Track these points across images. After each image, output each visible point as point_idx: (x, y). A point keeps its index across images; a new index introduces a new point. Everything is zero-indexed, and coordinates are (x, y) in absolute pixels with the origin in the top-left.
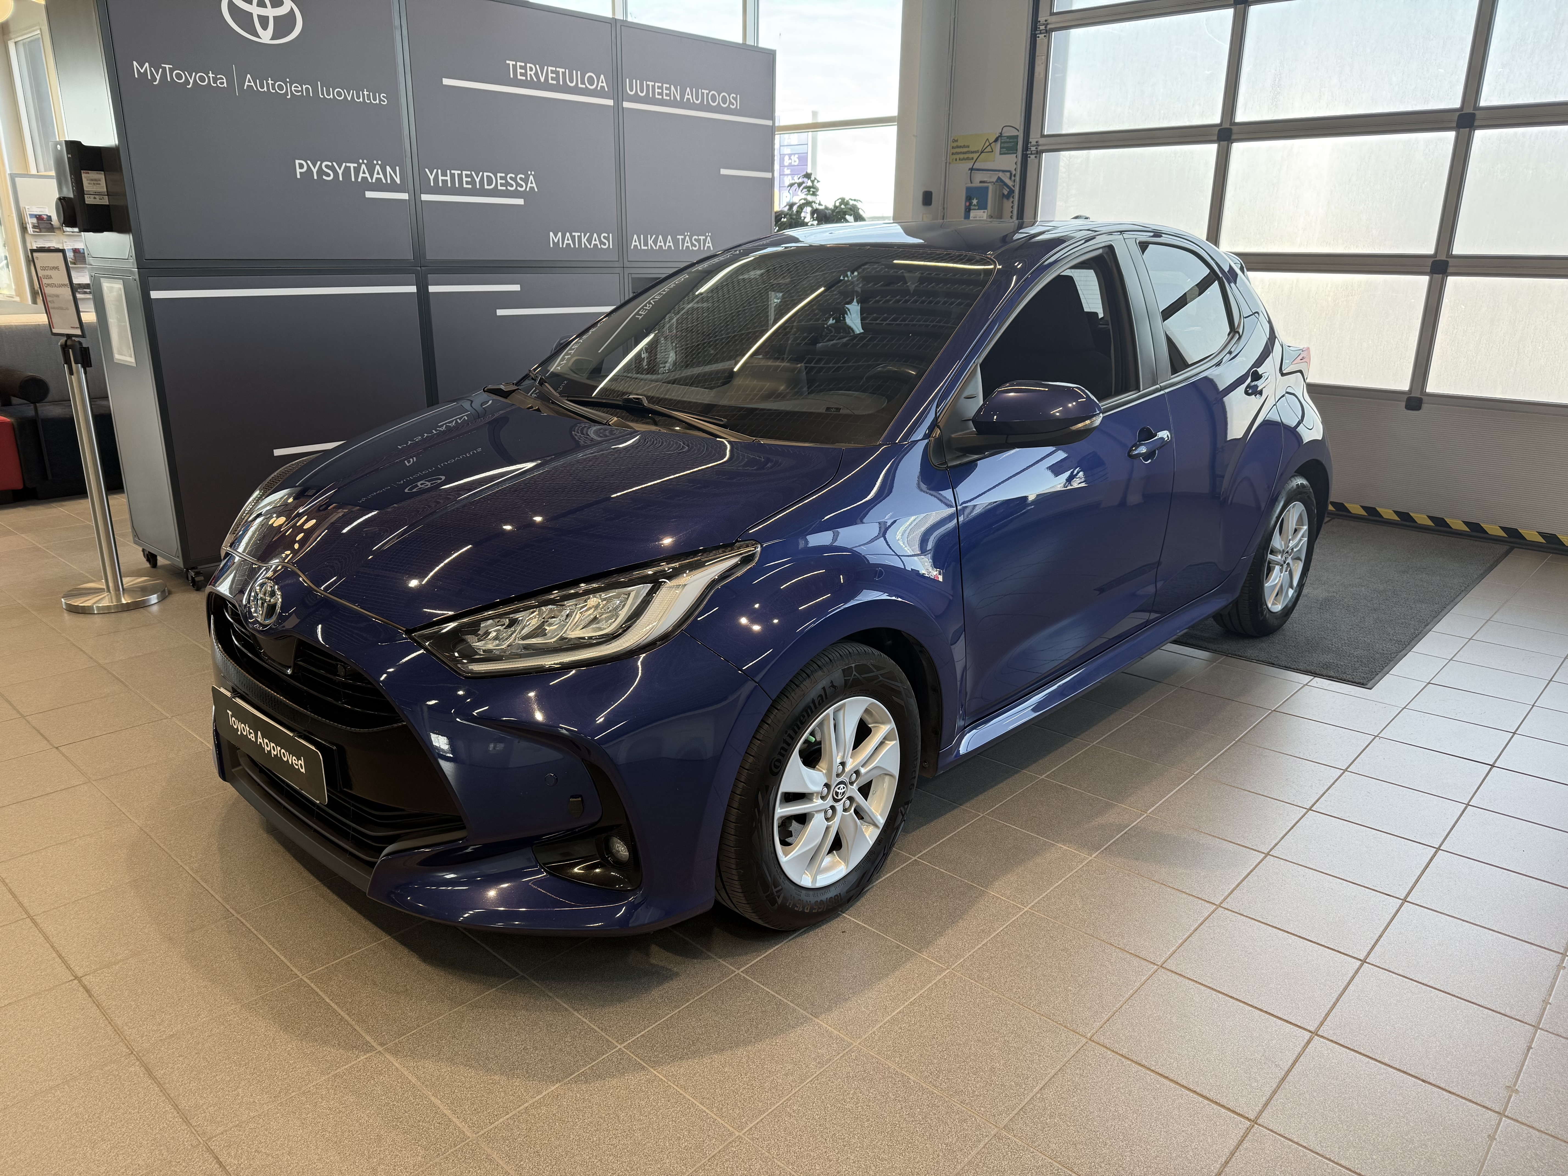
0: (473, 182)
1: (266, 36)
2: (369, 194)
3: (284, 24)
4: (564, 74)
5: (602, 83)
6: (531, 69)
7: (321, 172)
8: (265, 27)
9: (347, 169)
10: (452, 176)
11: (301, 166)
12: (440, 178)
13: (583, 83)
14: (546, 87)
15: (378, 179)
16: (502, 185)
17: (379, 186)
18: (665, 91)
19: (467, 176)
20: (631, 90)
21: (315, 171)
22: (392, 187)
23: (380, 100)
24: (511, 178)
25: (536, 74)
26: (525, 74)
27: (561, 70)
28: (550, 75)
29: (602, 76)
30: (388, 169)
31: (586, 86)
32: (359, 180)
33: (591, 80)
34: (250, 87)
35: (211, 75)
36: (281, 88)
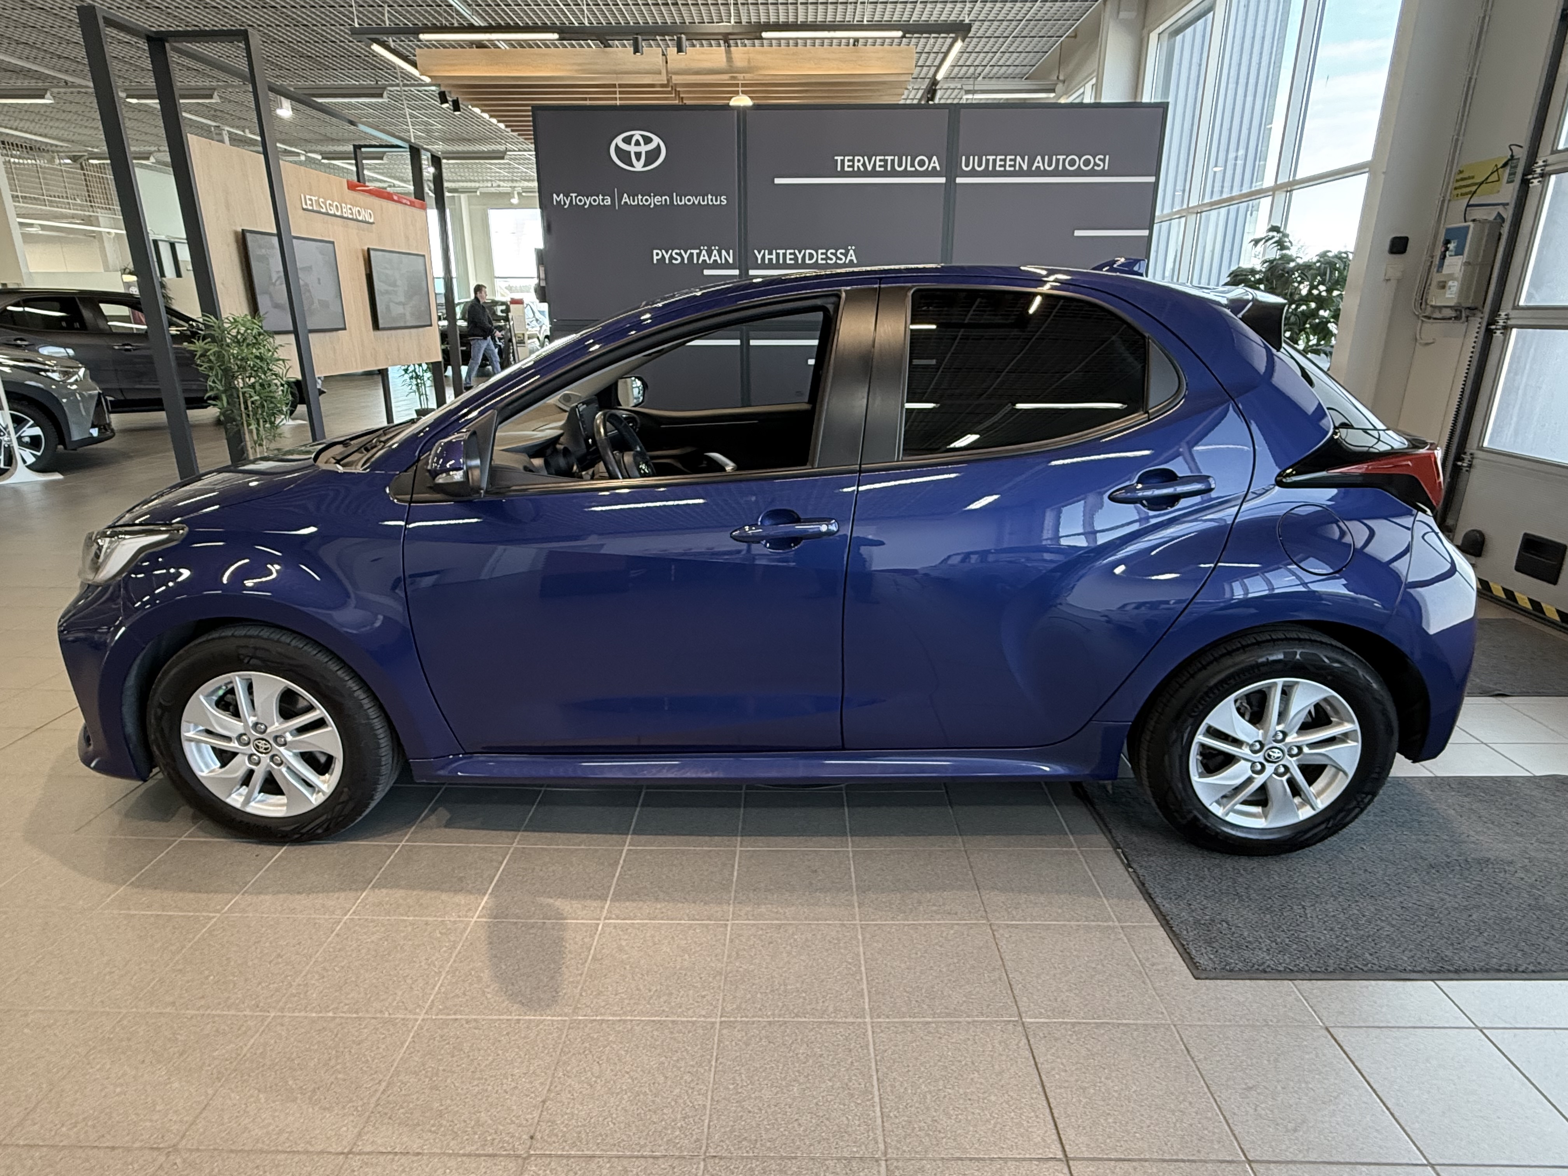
0: (796, 258)
1: (639, 166)
2: (707, 272)
3: (652, 156)
4: (893, 161)
5: (935, 163)
6: (859, 161)
7: (671, 258)
8: (638, 159)
9: (692, 254)
10: (778, 255)
11: (658, 255)
12: (767, 257)
13: (912, 165)
14: (874, 174)
15: (715, 261)
16: (822, 259)
17: (715, 266)
18: (1008, 163)
19: (790, 254)
20: (967, 165)
21: (667, 257)
22: (727, 266)
23: (721, 201)
24: (831, 253)
25: (864, 165)
26: (853, 166)
27: (889, 158)
28: (878, 163)
29: (935, 158)
30: (724, 252)
31: (916, 168)
32: (700, 262)
33: (922, 163)
34: (626, 203)
35: (601, 197)
36: (647, 200)
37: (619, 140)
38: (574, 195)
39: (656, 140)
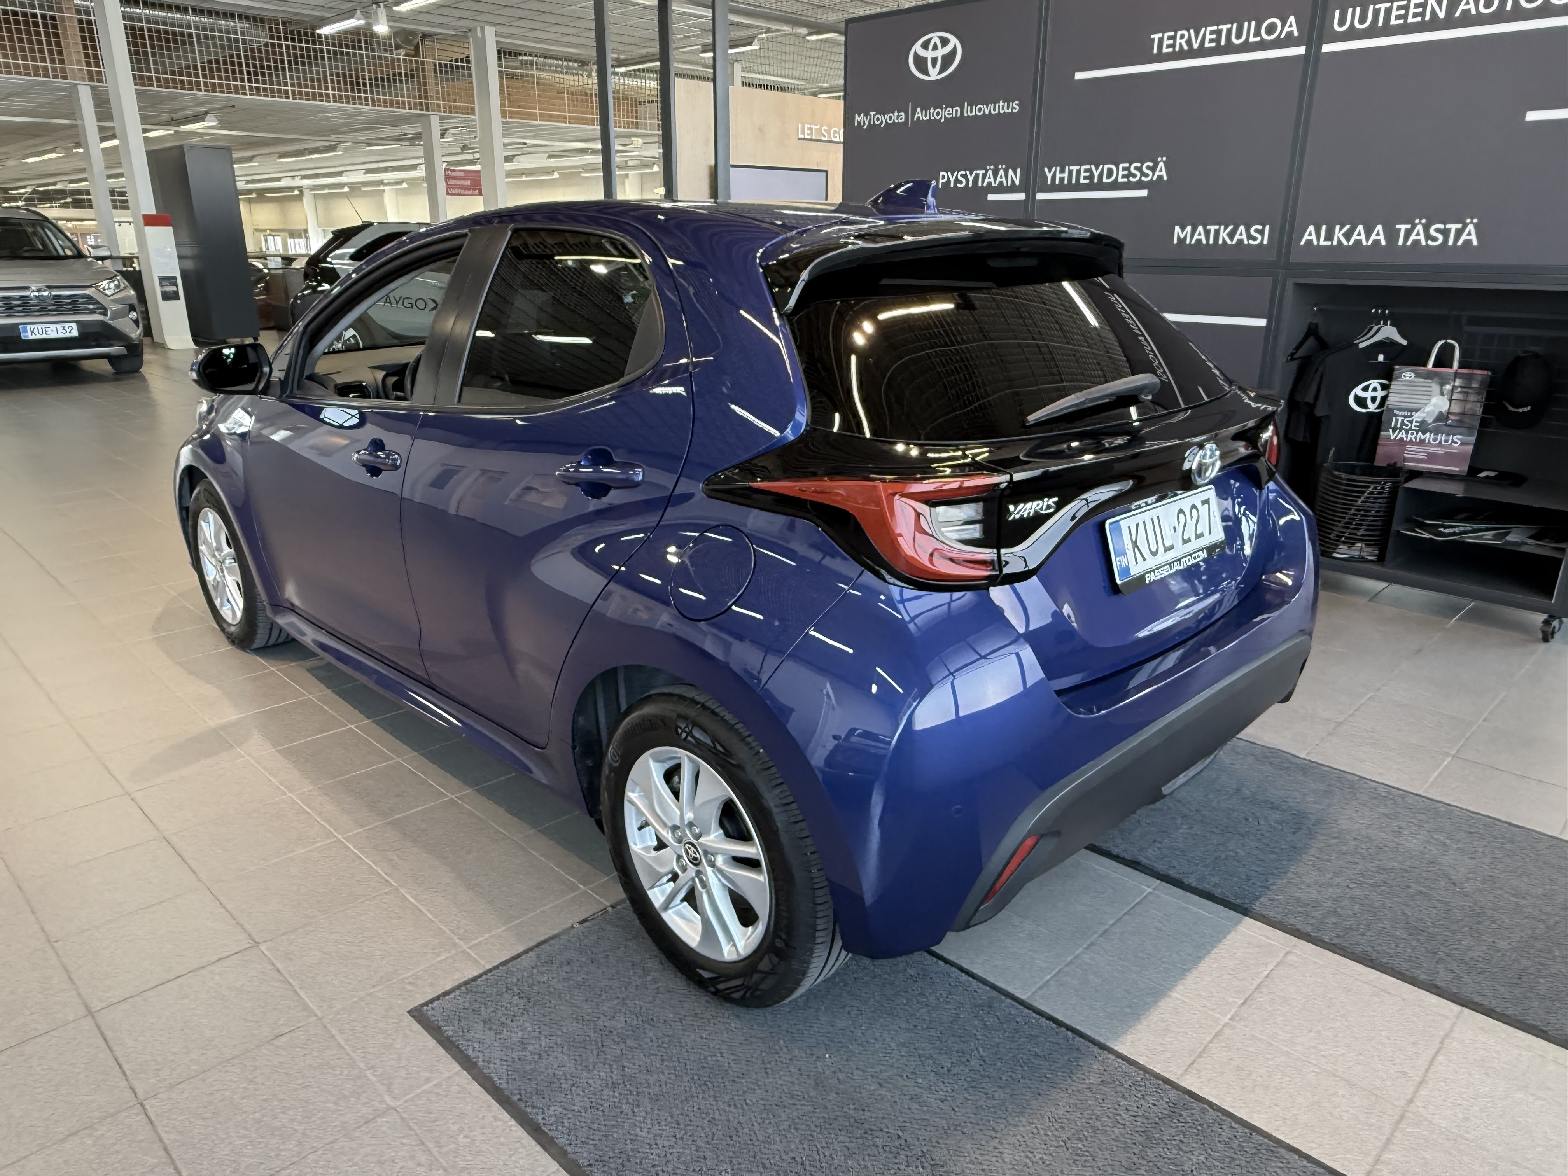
0: (1091, 177)
1: (934, 74)
2: (991, 197)
3: (948, 59)
4: (1229, 31)
5: (1292, 26)
6: (1182, 36)
7: (957, 181)
8: (934, 66)
9: (977, 176)
10: (1071, 172)
11: (943, 177)
12: (1058, 175)
13: (1257, 33)
14: (1203, 52)
15: (1001, 183)
16: (1123, 176)
17: (1001, 189)
18: (1412, 10)
19: (1086, 171)
20: (1342, 23)
21: (952, 180)
22: (1012, 189)
23: (1013, 108)
24: (1136, 168)
25: (1189, 42)
26: (1174, 45)
27: (1224, 28)
28: (1208, 37)
29: (1292, 19)
30: (1011, 172)
31: (1262, 38)
32: (985, 184)
33: (1271, 29)
34: (918, 118)
35: (896, 114)
36: (938, 114)
37: (917, 47)
38: (872, 113)
39: (954, 41)
